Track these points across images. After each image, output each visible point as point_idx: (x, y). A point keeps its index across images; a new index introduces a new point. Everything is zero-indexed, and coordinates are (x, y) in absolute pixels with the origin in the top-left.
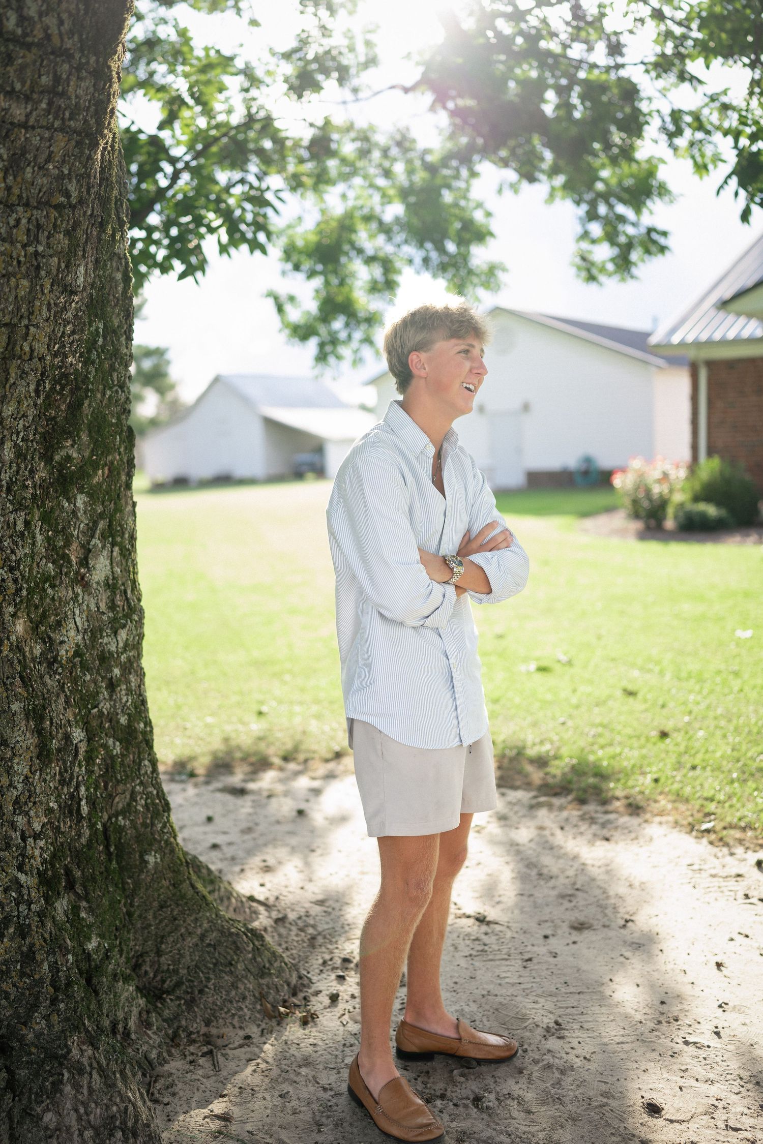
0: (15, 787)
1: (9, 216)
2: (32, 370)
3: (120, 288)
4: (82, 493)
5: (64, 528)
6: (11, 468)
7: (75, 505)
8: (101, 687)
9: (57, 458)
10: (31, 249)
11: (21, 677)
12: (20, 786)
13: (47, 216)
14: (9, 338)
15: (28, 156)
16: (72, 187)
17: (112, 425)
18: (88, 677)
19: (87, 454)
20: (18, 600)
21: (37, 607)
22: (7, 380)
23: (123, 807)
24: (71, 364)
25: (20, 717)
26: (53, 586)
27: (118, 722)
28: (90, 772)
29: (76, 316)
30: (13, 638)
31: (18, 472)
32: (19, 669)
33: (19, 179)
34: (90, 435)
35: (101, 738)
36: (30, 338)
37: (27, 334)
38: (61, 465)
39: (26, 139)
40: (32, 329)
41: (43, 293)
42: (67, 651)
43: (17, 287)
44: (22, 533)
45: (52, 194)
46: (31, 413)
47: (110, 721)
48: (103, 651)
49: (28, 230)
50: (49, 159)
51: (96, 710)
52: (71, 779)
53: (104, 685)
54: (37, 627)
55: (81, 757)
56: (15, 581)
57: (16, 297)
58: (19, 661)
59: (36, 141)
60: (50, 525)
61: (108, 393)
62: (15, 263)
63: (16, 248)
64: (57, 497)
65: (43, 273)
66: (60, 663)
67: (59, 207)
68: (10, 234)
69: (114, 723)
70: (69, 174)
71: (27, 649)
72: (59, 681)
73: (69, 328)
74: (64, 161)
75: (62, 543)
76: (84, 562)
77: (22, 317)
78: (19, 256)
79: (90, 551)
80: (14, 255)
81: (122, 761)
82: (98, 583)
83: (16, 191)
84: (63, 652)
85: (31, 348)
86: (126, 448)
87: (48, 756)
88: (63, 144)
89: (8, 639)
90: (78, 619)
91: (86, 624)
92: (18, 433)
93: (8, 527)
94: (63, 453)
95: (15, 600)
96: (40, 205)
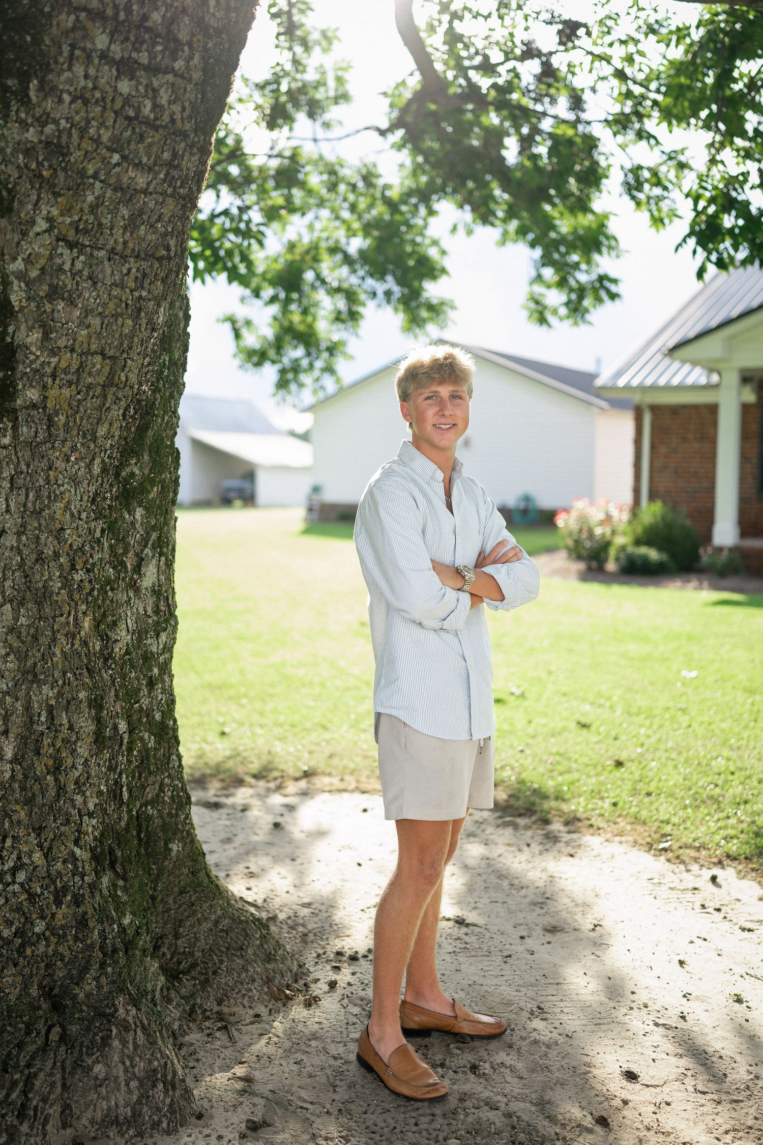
0: (76, 769)
1: (123, 265)
2: (124, 397)
3: (182, 326)
4: (140, 506)
5: (124, 537)
6: (97, 481)
7: (134, 517)
8: (142, 684)
9: (124, 474)
10: (136, 294)
11: (87, 668)
12: (80, 767)
13: (151, 267)
14: (111, 369)
15: (144, 217)
16: (172, 243)
17: (167, 446)
18: (133, 675)
19: (146, 472)
20: (90, 599)
21: (99, 607)
22: (104, 404)
23: (153, 798)
24: (144, 392)
25: (85, 704)
26: (112, 589)
27: (153, 718)
28: (130, 762)
29: (153, 350)
30: (83, 633)
31: (102, 484)
32: (85, 661)
33: (135, 235)
34: (150, 456)
35: (141, 731)
36: (127, 369)
37: (125, 366)
38: (126, 481)
39: (144, 202)
40: (129, 362)
41: (141, 332)
42: (121, 649)
43: (123, 325)
44: (99, 540)
45: (157, 248)
46: (117, 433)
47: (147, 716)
48: (146, 652)
49: (136, 278)
50: (159, 220)
51: (137, 705)
52: (117, 767)
53: (144, 682)
54: (98, 626)
55: (124, 748)
56: (90, 581)
57: (121, 334)
58: (86, 655)
59: (152, 204)
60: (113, 534)
61: (166, 418)
62: (123, 305)
63: (125, 293)
64: (121, 509)
65: (143, 314)
66: (114, 659)
67: (160, 259)
68: (122, 280)
69: (150, 718)
70: (172, 232)
71: (91, 644)
72: (111, 676)
73: (147, 360)
74: (170, 221)
75: (121, 551)
76: (138, 569)
77: (123, 351)
78: (127, 299)
79: (143, 559)
80: (124, 299)
81: (155, 754)
82: (146, 589)
83: (131, 245)
84: (117, 650)
85: (126, 377)
86: (174, 468)
87: (103, 742)
88: (172, 207)
89: (79, 633)
90: (129, 621)
91: (135, 625)
92: (106, 451)
93: (90, 533)
94: (128, 470)
95: (87, 599)
96: (150, 256)
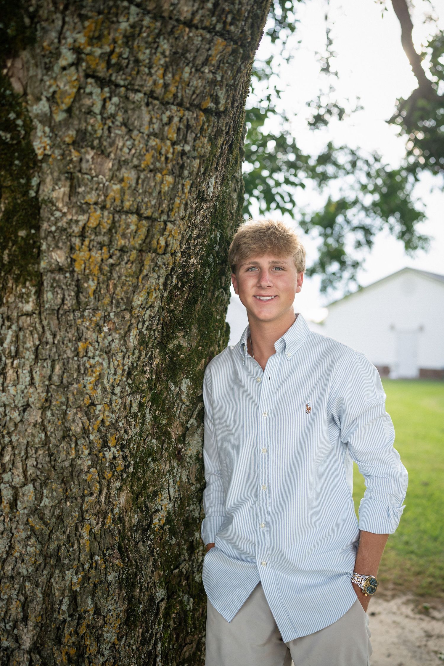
0: (103, 655)
1: (163, 113)
2: (164, 264)
3: (235, 206)
4: (186, 378)
5: (169, 408)
6: (133, 354)
7: (180, 388)
8: (183, 549)
9: (171, 346)
10: (179, 148)
11: (120, 548)
12: (106, 653)
13: (197, 119)
14: (148, 231)
15: (188, 55)
16: (222, 94)
17: (216, 321)
18: (174, 541)
19: (194, 344)
20: (125, 475)
21: (139, 479)
22: (141, 271)
23: (190, 656)
24: (193, 265)
25: (114, 586)
26: (154, 460)
27: (193, 580)
28: (166, 627)
29: (202, 222)
30: (116, 511)
31: (139, 358)
32: (118, 539)
33: (177, 78)
34: (198, 328)
35: (179, 596)
36: (167, 233)
37: (165, 229)
38: (173, 353)
39: (189, 37)
40: (170, 226)
41: (183, 192)
42: (160, 520)
43: (162, 182)
44: (136, 415)
45: (203, 98)
46: (157, 304)
47: (187, 579)
48: (187, 518)
49: (179, 129)
50: (206, 62)
51: (177, 571)
52: (151, 637)
53: (185, 547)
54: (137, 497)
55: (161, 615)
56: (125, 458)
57: (160, 192)
58: (119, 531)
59: (197, 41)
60: (158, 406)
61: (217, 293)
62: (163, 159)
63: (165, 145)
64: (167, 381)
65: (186, 173)
66: (153, 530)
67: (207, 111)
68: (162, 129)
69: (190, 580)
70: (221, 81)
71: (127, 519)
72: (150, 546)
73: (196, 232)
74: (218, 67)
75: (165, 422)
76: (182, 439)
77: (162, 212)
78: (167, 152)
79: (187, 429)
80: (163, 151)
81: (194, 615)
82: (191, 457)
83: (173, 89)
84: (156, 521)
85: (166, 242)
86: (224, 342)
87: (134, 622)
88: (221, 48)
89: (112, 511)
90: (172, 490)
91: (177, 493)
92: (144, 322)
93: (125, 408)
94: (175, 342)
95: (122, 475)
96: (193, 106)
